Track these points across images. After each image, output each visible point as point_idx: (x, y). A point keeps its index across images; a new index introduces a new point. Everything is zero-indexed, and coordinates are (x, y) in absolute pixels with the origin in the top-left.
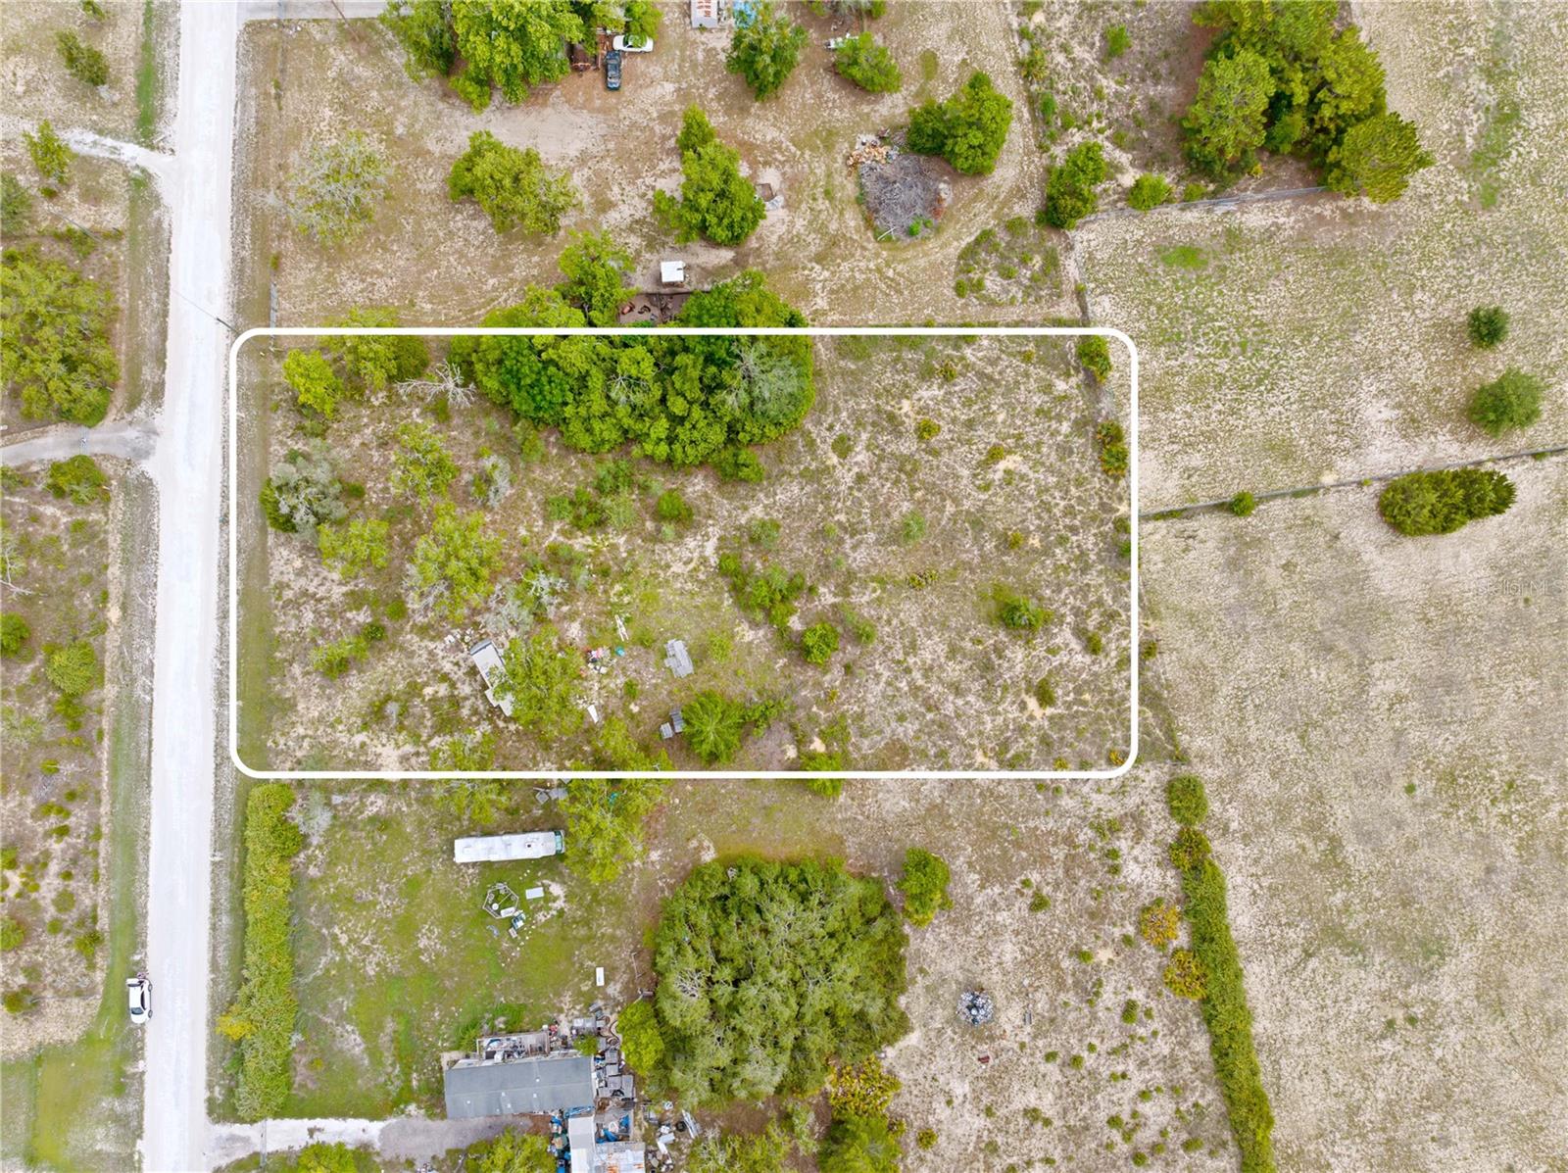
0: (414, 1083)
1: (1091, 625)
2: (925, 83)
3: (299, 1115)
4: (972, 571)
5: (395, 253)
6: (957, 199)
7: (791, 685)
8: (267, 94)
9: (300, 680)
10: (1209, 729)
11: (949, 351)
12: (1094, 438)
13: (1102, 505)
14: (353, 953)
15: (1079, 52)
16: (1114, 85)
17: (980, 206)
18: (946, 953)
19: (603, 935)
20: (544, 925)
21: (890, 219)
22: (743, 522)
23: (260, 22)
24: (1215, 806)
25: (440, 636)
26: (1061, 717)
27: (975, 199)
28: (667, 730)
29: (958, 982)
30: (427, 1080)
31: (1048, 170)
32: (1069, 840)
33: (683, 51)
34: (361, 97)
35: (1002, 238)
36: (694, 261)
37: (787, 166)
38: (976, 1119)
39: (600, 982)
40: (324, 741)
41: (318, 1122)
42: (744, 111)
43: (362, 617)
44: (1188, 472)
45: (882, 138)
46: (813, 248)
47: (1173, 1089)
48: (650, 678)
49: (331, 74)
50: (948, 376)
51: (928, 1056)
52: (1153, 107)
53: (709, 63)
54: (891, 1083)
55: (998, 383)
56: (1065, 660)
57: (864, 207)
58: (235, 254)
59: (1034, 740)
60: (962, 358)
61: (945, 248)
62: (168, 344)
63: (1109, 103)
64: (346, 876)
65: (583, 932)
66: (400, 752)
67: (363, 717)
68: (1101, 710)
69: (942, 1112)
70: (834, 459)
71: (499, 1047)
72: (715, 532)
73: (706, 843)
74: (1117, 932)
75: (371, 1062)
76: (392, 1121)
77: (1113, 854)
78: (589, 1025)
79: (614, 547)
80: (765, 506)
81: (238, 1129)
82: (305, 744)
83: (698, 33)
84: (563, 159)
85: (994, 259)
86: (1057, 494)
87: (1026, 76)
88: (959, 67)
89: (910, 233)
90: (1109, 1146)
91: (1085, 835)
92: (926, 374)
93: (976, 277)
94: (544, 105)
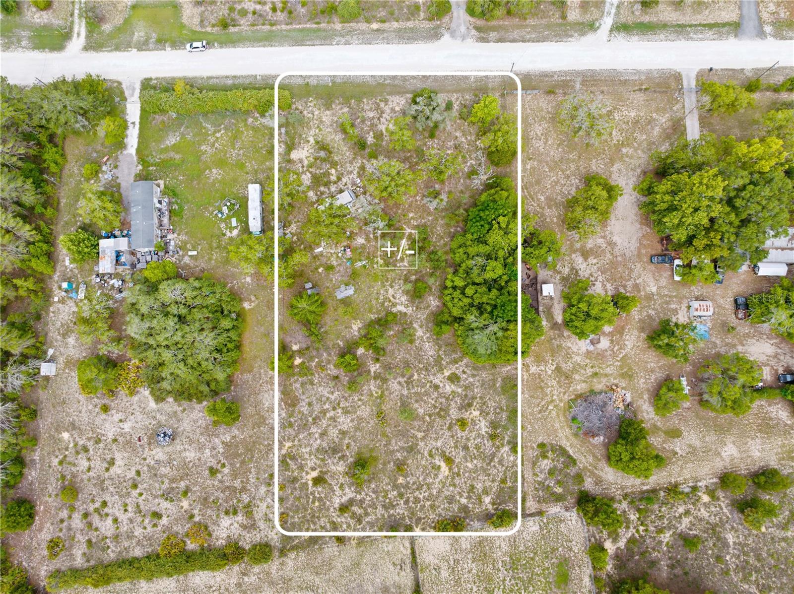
0: (151, 168)
1: (355, 508)
2: (662, 431)
3: (141, 118)
4: (385, 446)
5: (557, 149)
6: (595, 446)
7: (329, 348)
8: (642, 84)
9: (340, 112)
10: (297, 570)
11: (507, 438)
12: (458, 516)
13: (420, 519)
14: (212, 139)
15: (686, 521)
16: (666, 540)
17: (591, 459)
18: (192, 423)
19: (212, 255)
20: (219, 227)
21: (581, 408)
22: (415, 325)
23: (681, 79)
24: (256, 569)
25: (360, 176)
26: (307, 489)
27: (594, 456)
28: (309, 285)
29: (177, 428)
30: (152, 174)
31: (612, 499)
32: (244, 489)
33: (675, 296)
34: (642, 131)
35: (572, 471)
36: (556, 302)
37: (611, 353)
38: (112, 434)
39: (190, 253)
40: (311, 123)
41: (137, 126)
42: (642, 329)
43: (370, 139)
44: (438, 569)
45: (628, 405)
46: (564, 365)
47: (117, 536)
48: (335, 278)
49: (654, 115)
50: (492, 437)
51: (143, 411)
52: (653, 563)
53: (669, 311)
54: (133, 392)
55: (489, 464)
56: (337, 493)
57: (588, 394)
58: (555, 72)
59: (296, 474)
60: (503, 445)
61: (565, 438)
62: (508, 43)
63: (655, 537)
64: (247, 135)
65: (215, 245)
66: (304, 159)
67: (322, 141)
68: (309, 511)
69: (117, 417)
70: (447, 373)
71: (164, 207)
72: (409, 310)
73: (253, 304)
74: (196, 512)
75: (162, 149)
76: (135, 159)
77: (235, 513)
78: (171, 248)
80: (422, 337)
81: (137, 91)
83: (687, 305)
84: (611, 233)
85: (560, 466)
86: (426, 494)
87: (668, 489)
88: (673, 450)
89: (574, 419)
90: (93, 501)
91: (245, 498)
92: (494, 425)
93: (549, 455)
94: (641, 224)
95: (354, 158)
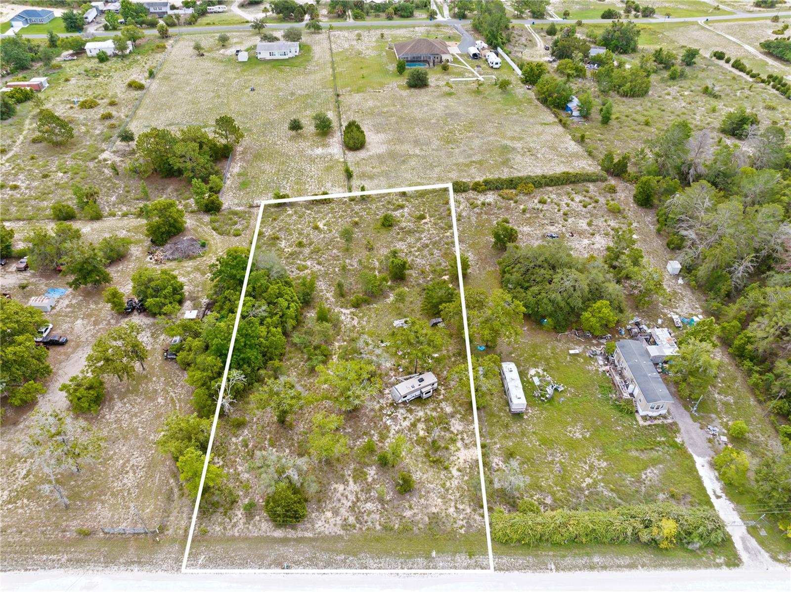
0: (663, 439)
4: (367, 234)
6: (193, 235)
7: (417, 286)
11: (266, 238)
12: (315, 205)
13: (343, 204)
17: (199, 230)
19: (552, 353)
20: (553, 378)
21: (194, 251)
26: (430, 215)
27: (196, 231)
32: (479, 214)
33: (61, 316)
35: (217, 224)
36: (188, 308)
38: (597, 238)
45: (151, 253)
47: (568, 194)
50: (277, 239)
52: (177, 191)
53: (75, 307)
54: (591, 258)
56: (406, 213)
57: (184, 259)
59: (440, 221)
60: (269, 235)
61: (215, 239)
64: (547, 480)
65: (553, 361)
67: (440, 470)
68: (427, 206)
69: (597, 246)
70: (308, 271)
72: (338, 309)
74: (513, 204)
76: (690, 450)
77: (483, 204)
80: (327, 292)
85: (226, 227)
86: (337, 214)
88: (129, 232)
89: (204, 246)
90: (594, 208)
92: (274, 244)
93: (233, 231)
95: (394, 448)
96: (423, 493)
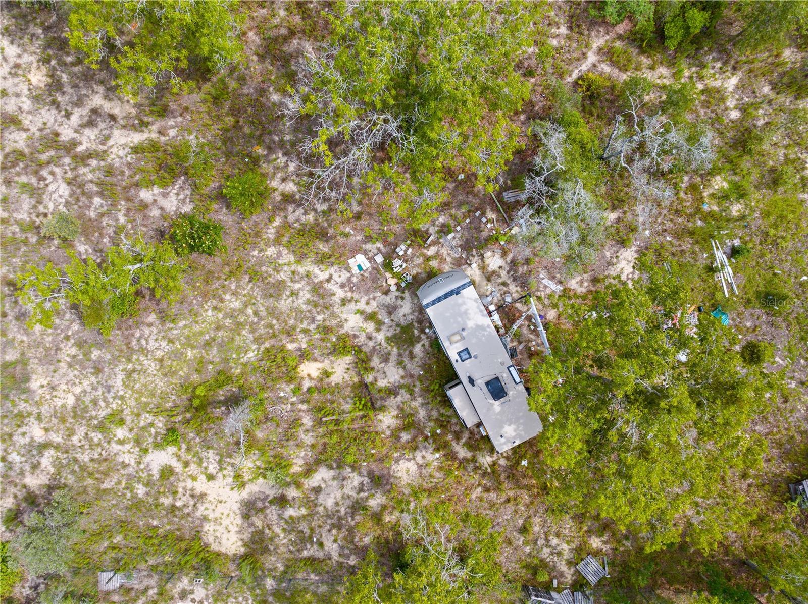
9: (37, 327)
25: (338, 256)
40: (85, 457)
43: (173, 201)
66: (245, 494)
67: (170, 413)
79: (714, 96)
82: (47, 460)
95: (255, 276)
96: (95, 354)
